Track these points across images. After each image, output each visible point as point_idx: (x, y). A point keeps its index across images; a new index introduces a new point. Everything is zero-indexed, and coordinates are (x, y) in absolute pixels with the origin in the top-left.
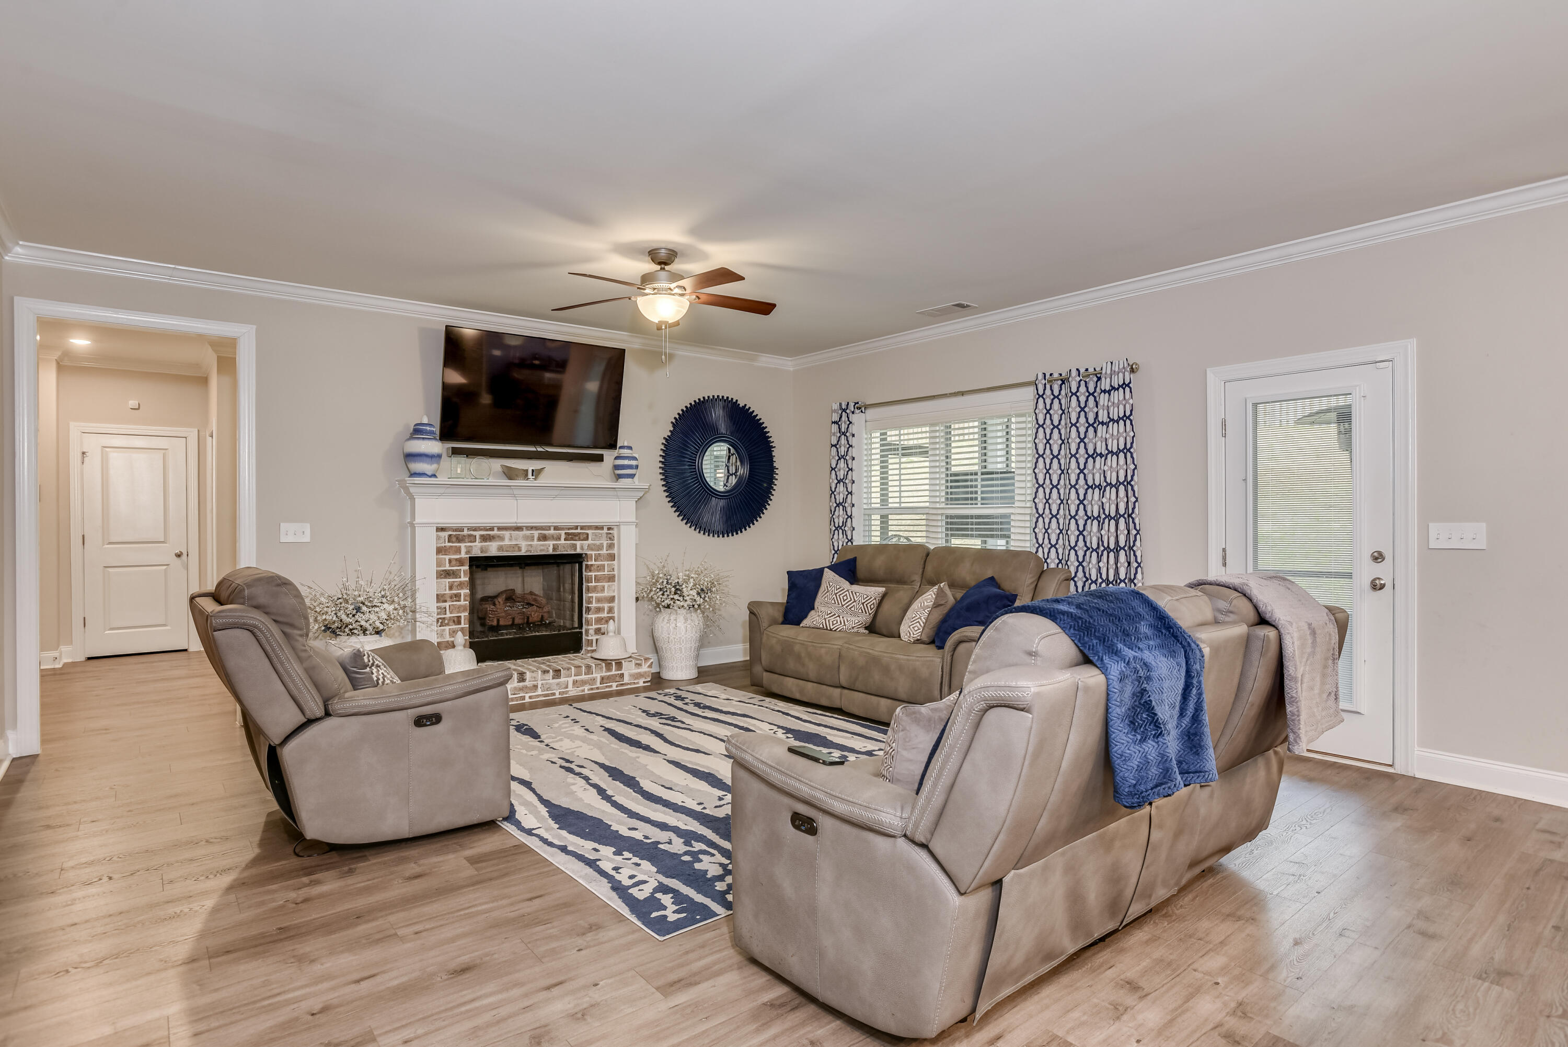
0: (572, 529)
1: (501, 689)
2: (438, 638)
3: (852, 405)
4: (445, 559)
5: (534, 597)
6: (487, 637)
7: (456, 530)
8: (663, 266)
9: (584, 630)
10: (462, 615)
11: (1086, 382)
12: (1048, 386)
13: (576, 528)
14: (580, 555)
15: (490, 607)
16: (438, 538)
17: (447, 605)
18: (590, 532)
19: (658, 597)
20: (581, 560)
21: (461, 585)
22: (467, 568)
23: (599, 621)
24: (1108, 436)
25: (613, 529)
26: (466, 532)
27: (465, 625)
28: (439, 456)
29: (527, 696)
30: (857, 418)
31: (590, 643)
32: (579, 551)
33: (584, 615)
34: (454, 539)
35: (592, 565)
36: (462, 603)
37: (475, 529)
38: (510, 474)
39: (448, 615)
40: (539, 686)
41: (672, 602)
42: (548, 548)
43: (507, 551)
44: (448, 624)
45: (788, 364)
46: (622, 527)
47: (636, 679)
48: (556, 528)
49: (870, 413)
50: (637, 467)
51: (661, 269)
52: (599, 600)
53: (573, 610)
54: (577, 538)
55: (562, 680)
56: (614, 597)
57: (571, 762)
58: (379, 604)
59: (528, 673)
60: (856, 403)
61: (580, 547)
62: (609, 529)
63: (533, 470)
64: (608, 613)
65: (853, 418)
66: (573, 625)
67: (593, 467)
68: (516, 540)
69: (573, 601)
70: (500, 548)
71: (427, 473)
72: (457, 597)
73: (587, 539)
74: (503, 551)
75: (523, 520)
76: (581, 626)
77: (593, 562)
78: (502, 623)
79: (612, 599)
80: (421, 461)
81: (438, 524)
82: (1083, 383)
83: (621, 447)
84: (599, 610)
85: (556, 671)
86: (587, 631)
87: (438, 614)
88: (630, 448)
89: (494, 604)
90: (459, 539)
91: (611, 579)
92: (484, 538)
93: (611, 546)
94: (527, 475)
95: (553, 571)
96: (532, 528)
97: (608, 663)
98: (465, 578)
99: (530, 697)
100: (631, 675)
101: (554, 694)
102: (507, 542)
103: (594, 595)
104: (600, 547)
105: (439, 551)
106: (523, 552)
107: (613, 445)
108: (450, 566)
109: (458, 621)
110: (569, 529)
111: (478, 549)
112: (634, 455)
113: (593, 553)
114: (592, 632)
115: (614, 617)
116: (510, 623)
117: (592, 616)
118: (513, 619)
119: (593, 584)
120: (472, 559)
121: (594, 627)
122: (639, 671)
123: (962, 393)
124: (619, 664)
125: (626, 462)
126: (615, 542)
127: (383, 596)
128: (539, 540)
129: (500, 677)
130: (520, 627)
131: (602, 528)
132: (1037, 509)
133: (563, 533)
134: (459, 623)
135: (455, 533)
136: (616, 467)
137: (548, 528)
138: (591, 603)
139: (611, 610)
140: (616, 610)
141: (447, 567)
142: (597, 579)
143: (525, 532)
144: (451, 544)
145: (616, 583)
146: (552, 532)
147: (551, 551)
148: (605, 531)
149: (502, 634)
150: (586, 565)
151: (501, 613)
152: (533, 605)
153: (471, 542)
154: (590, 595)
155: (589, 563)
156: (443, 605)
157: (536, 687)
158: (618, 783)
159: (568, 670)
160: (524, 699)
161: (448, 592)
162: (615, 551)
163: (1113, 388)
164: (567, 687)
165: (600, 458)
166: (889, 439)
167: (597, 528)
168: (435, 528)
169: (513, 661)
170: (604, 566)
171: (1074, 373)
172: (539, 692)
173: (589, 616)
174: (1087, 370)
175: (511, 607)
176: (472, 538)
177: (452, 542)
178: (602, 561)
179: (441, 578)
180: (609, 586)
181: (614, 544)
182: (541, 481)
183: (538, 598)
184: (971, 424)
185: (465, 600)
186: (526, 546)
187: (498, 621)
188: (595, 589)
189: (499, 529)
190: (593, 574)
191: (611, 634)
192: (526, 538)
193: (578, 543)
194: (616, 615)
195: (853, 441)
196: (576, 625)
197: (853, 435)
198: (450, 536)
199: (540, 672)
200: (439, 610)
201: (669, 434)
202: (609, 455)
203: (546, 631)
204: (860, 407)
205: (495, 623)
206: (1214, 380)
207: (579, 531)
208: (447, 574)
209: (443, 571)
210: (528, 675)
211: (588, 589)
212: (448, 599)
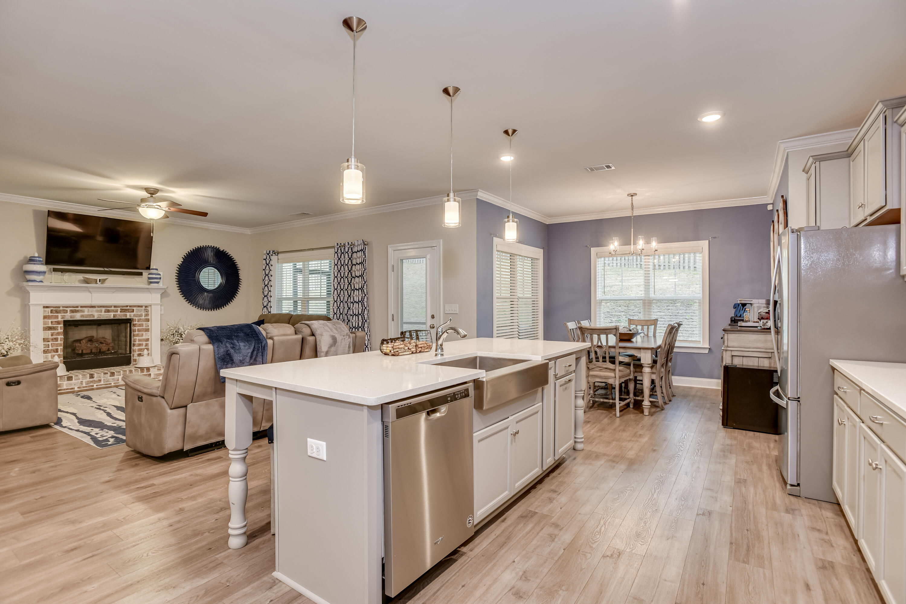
0: (124, 307)
1: (53, 371)
2: (44, 359)
3: (271, 252)
4: (49, 321)
5: (104, 339)
6: (75, 358)
7: (54, 308)
8: (152, 195)
9: (132, 355)
10: (59, 348)
11: (351, 248)
12: (339, 249)
13: (127, 306)
14: (130, 319)
15: (77, 344)
16: (45, 311)
17: (50, 343)
18: (135, 308)
19: (171, 338)
20: (130, 321)
21: (58, 334)
22: (62, 325)
23: (140, 350)
24: (356, 270)
25: (148, 307)
26: (61, 308)
27: (60, 352)
28: (45, 272)
29: (95, 385)
30: (274, 258)
31: (135, 360)
32: (128, 317)
33: (132, 348)
34: (54, 312)
35: (136, 324)
36: (59, 342)
37: (67, 307)
38: (87, 281)
39: (50, 348)
40: (102, 380)
41: (178, 341)
42: (111, 316)
43: (86, 317)
44: (50, 353)
45: (248, 231)
46: (152, 306)
47: (158, 376)
48: (115, 307)
49: (280, 256)
50: (160, 278)
51: (151, 196)
52: (139, 340)
53: (126, 345)
54: (127, 311)
55: (115, 377)
56: (149, 339)
57: (101, 406)
58: (4, 342)
59: (95, 374)
60: (273, 251)
61: (129, 315)
62: (146, 307)
63: (100, 280)
64: (145, 346)
65: (272, 258)
66: (126, 352)
67: (137, 279)
68: (92, 312)
69: (126, 341)
70: (82, 316)
71: (37, 280)
72: (56, 339)
73: (133, 311)
74: (84, 317)
75: (94, 303)
76: (130, 353)
77: (137, 323)
78: (84, 352)
79: (147, 340)
80: (33, 275)
81: (44, 304)
82: (350, 248)
83: (153, 269)
84: (140, 345)
85: (112, 373)
86: (133, 355)
87: (44, 348)
88: (157, 269)
89: (80, 343)
90: (57, 312)
91: (147, 330)
92: (72, 311)
93: (147, 315)
94: (96, 282)
95: (115, 326)
96: (101, 307)
97: (142, 369)
98: (60, 330)
99: (97, 386)
100: (155, 374)
101: (111, 384)
102: (86, 313)
103: (137, 338)
104: (141, 315)
105: (45, 317)
106: (96, 318)
107: (148, 268)
108: (52, 325)
109: (57, 351)
110: (122, 307)
111: (68, 316)
112: (159, 273)
113: (137, 318)
114: (136, 355)
115: (149, 348)
116: (89, 352)
117: (136, 348)
118: (91, 350)
119: (137, 333)
120: (65, 321)
121: (137, 353)
122: (160, 372)
123: (313, 249)
124: (148, 369)
125: (154, 276)
126: (149, 313)
127: (7, 338)
128: (105, 312)
129: (52, 366)
130: (95, 354)
131: (142, 307)
132: (334, 299)
133: (119, 309)
134: (57, 352)
135: (54, 309)
136: (149, 278)
137: (111, 307)
138: (136, 341)
139: (147, 345)
140: (150, 345)
141: (50, 325)
142: (139, 330)
143: (97, 309)
144: (52, 314)
145: (149, 333)
146: (113, 308)
147: (112, 317)
148: (144, 308)
149: (85, 357)
150: (133, 324)
151: (85, 347)
152: (104, 343)
153: (64, 313)
154: (135, 338)
155: (134, 323)
156: (47, 343)
157: (100, 381)
158: (119, 411)
159: (119, 372)
160: (93, 386)
161: (50, 337)
162: (149, 317)
163: (358, 251)
164: (118, 380)
165: (141, 274)
166: (297, 267)
167: (139, 306)
168: (42, 307)
169: (91, 370)
170: (143, 324)
171: (347, 244)
172: (102, 383)
173: (134, 348)
174: (352, 243)
175: (91, 344)
176: (65, 312)
177: (53, 313)
178: (141, 322)
179: (46, 330)
180: (146, 334)
181: (149, 314)
182: (106, 285)
183: (106, 340)
184: (325, 262)
185: (61, 341)
186: (96, 315)
187: (82, 351)
188: (138, 335)
189: (81, 307)
190: (137, 328)
191: (145, 356)
192: (97, 311)
193: (128, 314)
194: (149, 347)
195: (272, 268)
196: (128, 352)
197: (272, 265)
198: (52, 310)
199: (102, 373)
200: (45, 346)
201: (181, 263)
202: (145, 273)
203: (111, 356)
204: (277, 253)
205: (80, 352)
206: (390, 250)
207: (128, 308)
208: (50, 328)
209: (47, 327)
210: (96, 375)
211: (134, 335)
212: (50, 340)
